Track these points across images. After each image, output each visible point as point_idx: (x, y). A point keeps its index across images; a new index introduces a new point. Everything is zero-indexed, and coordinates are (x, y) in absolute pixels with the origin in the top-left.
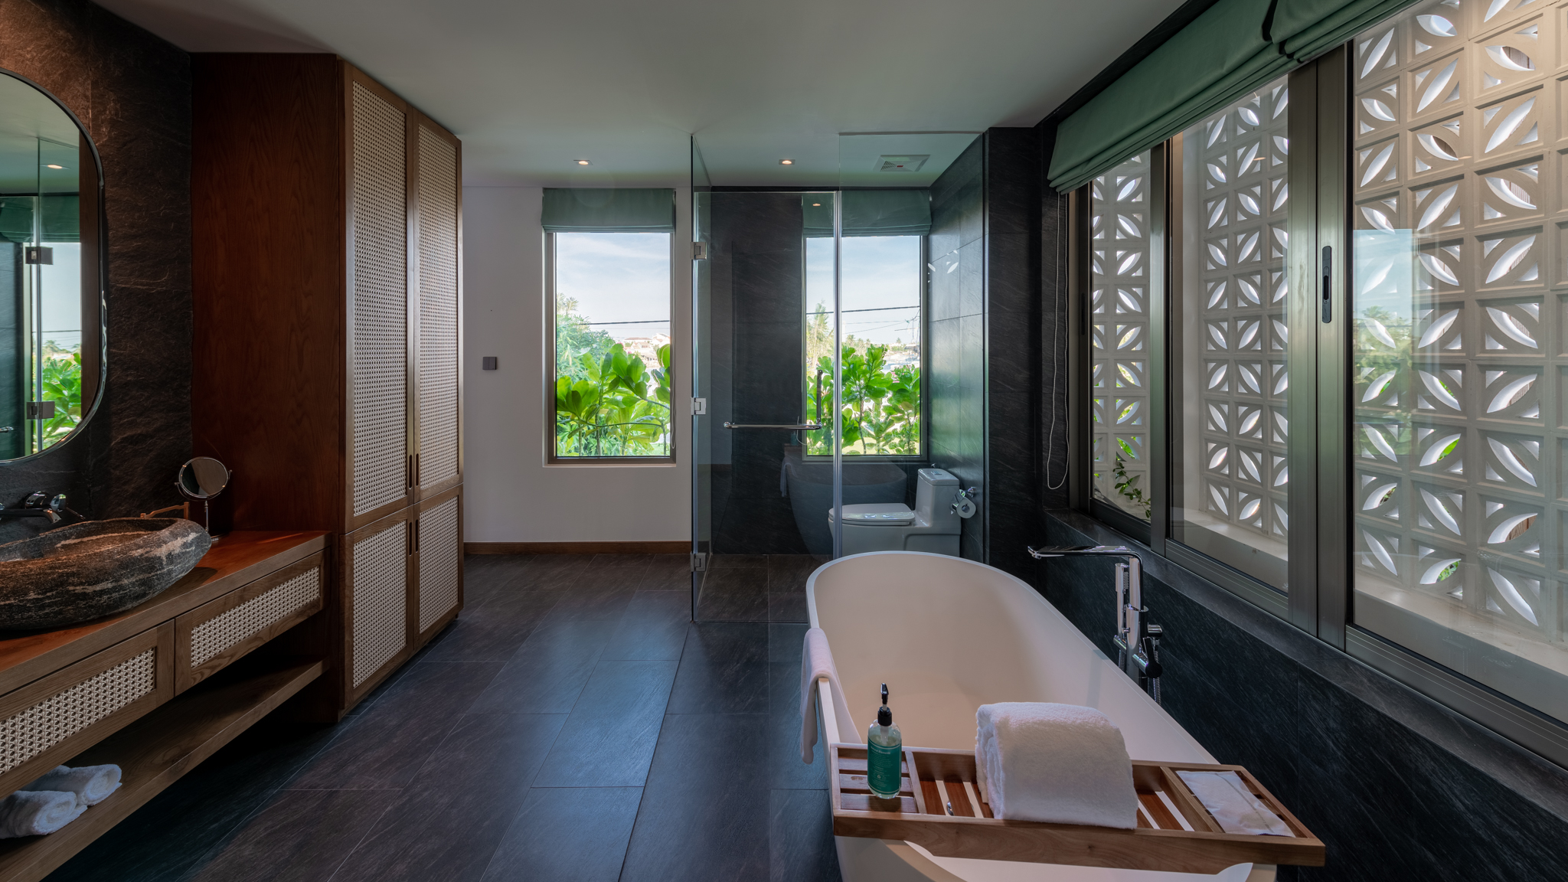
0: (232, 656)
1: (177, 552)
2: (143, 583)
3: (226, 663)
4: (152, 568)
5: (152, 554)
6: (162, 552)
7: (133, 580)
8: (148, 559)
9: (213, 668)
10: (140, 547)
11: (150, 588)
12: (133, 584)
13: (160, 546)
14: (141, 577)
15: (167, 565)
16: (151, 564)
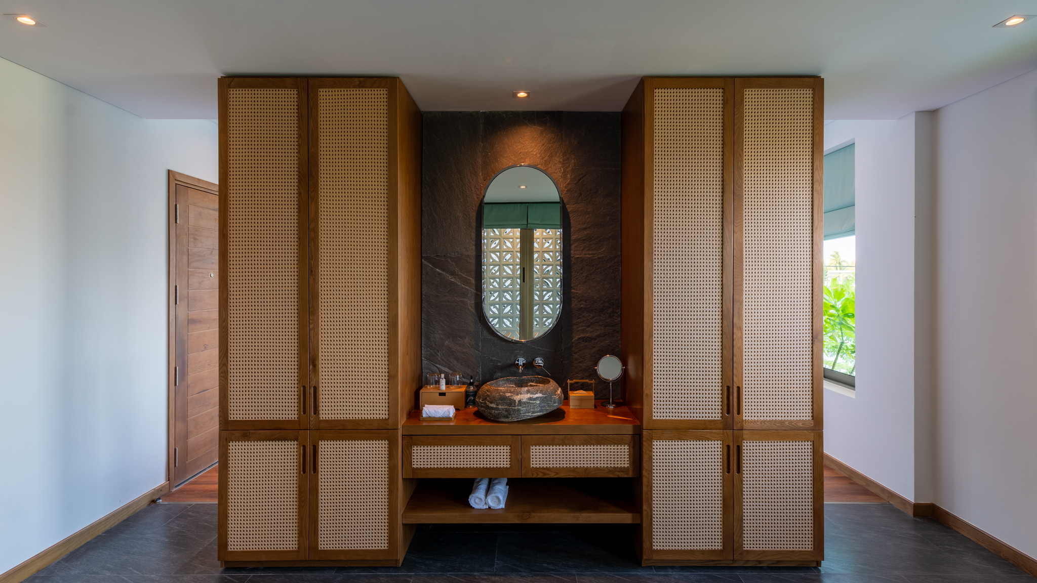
0: (557, 473)
1: (524, 400)
2: (507, 410)
3: (552, 475)
4: (510, 405)
5: (512, 398)
6: (517, 398)
7: (503, 407)
8: (510, 400)
9: (544, 474)
10: (510, 392)
11: (509, 414)
12: (503, 409)
13: (517, 395)
14: (506, 407)
15: (518, 405)
16: (511, 402)
